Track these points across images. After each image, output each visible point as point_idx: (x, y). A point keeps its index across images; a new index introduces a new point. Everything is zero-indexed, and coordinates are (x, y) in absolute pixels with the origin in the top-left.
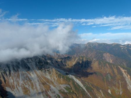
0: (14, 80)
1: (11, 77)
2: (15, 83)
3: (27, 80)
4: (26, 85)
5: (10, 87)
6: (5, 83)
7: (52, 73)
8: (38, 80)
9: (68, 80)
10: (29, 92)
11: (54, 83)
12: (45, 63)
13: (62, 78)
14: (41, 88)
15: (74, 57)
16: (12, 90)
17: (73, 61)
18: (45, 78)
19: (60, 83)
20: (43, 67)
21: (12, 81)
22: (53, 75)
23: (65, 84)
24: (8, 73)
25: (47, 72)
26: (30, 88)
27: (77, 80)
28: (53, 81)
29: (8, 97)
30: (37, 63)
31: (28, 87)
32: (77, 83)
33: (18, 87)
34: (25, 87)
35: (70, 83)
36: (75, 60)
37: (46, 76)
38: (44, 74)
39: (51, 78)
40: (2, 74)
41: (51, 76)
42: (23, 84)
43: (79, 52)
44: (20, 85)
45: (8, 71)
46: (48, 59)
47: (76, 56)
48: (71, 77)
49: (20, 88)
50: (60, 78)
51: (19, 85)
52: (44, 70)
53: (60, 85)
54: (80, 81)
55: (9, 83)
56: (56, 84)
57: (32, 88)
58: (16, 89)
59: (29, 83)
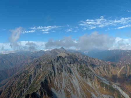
0: (58, 82)
1: (55, 79)
2: (59, 85)
3: (69, 84)
4: (68, 89)
5: (55, 88)
6: (51, 84)
7: (93, 80)
8: (79, 86)
9: (112, 91)
10: (70, 96)
11: (95, 92)
12: (86, 69)
13: (104, 87)
14: (82, 94)
15: (119, 65)
16: (56, 91)
17: (118, 70)
18: (86, 85)
19: (103, 93)
20: (85, 73)
21: (56, 83)
22: (94, 82)
23: (109, 95)
24: (53, 75)
25: (88, 78)
26: (72, 92)
27: (124, 92)
28: (95, 89)
29: (53, 97)
30: (79, 69)
31: (70, 91)
32: (123, 97)
33: (61, 89)
34: (67, 90)
35: (114, 95)
36: (120, 69)
37: (88, 83)
38: (85, 80)
39: (93, 86)
40: (49, 75)
41: (92, 83)
42: (65, 87)
43: (126, 60)
44: (63, 87)
45: (53, 73)
46: (89, 65)
47: (121, 64)
48: (115, 87)
49: (63, 91)
50: (102, 86)
51: (61, 87)
52: (85, 76)
53: (103, 95)
54: (127, 94)
55: (54, 84)
56: (97, 93)
57: (74, 92)
58: (59, 90)
59: (71, 87)
